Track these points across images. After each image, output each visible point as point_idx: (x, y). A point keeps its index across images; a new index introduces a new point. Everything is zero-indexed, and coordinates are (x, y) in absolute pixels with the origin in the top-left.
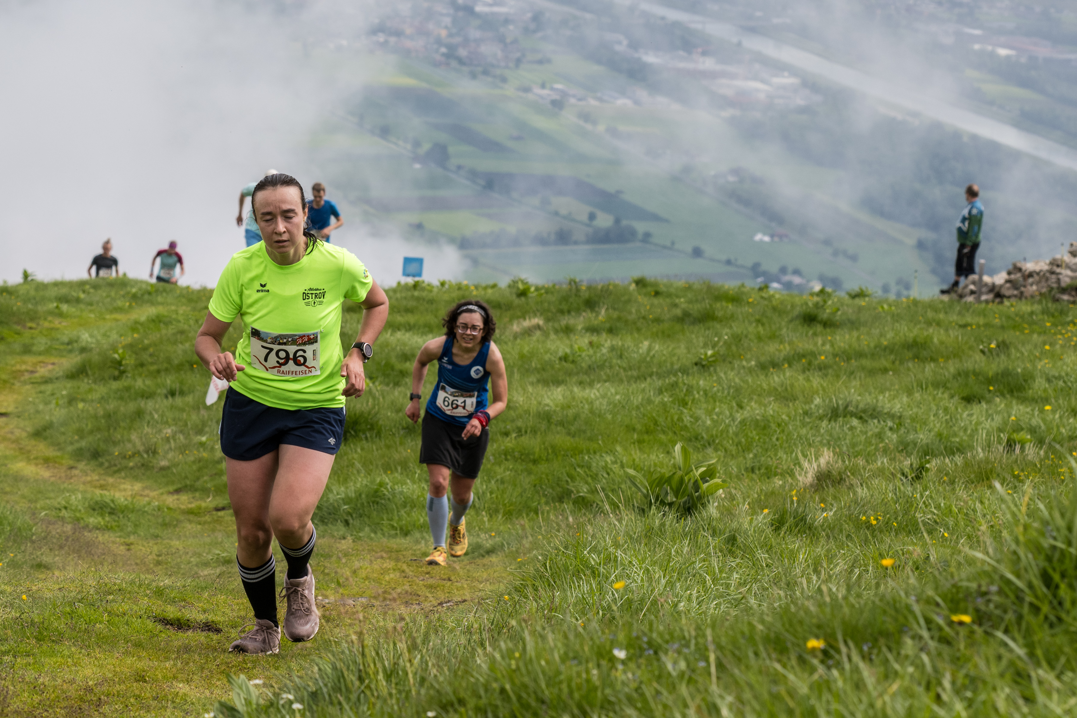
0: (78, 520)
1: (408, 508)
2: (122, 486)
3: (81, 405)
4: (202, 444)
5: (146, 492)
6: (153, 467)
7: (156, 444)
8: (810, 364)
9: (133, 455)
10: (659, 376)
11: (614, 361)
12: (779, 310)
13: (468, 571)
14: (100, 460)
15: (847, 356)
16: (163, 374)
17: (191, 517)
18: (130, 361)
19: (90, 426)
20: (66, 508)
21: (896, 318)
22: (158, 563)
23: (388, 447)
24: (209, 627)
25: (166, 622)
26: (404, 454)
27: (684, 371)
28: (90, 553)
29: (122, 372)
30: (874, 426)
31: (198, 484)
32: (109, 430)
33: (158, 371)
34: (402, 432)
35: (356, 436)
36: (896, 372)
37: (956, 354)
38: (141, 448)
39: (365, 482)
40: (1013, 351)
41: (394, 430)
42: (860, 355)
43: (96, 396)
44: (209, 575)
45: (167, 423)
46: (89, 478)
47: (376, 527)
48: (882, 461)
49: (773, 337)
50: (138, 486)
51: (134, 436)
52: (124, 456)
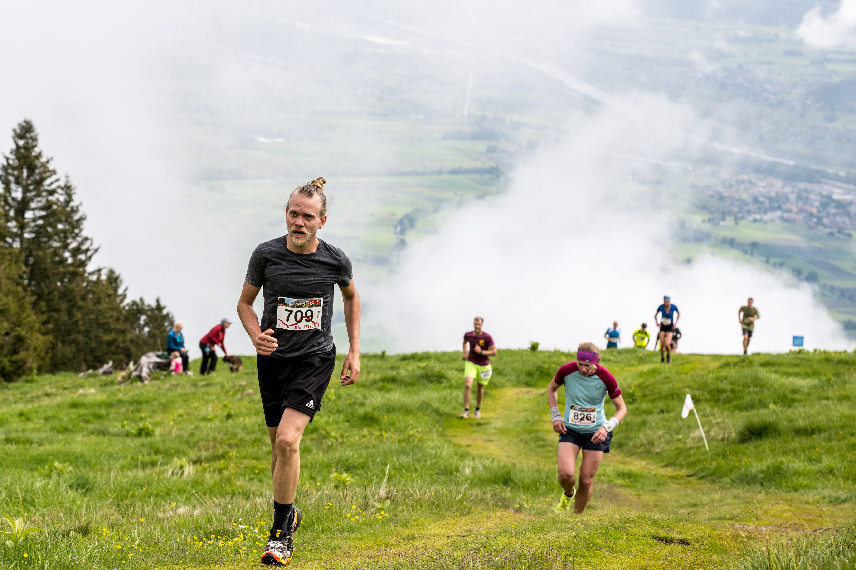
0: (611, 481)
1: (797, 476)
2: (635, 463)
4: (679, 440)
5: (649, 466)
6: (652, 453)
7: (653, 440)
9: (641, 446)
13: (832, 512)
14: (623, 448)
16: (657, 401)
17: (674, 480)
18: (638, 394)
20: (604, 475)
22: (656, 506)
23: (785, 442)
24: (683, 542)
25: (659, 539)
26: (794, 446)
28: (617, 500)
29: (634, 400)
31: (678, 462)
32: (627, 431)
33: (654, 400)
34: (793, 434)
35: (766, 435)
38: (645, 442)
39: (772, 461)
41: (788, 432)
44: (684, 513)
45: (659, 428)
46: (616, 459)
47: (778, 486)
50: (643, 463)
51: (641, 435)
52: (635, 447)
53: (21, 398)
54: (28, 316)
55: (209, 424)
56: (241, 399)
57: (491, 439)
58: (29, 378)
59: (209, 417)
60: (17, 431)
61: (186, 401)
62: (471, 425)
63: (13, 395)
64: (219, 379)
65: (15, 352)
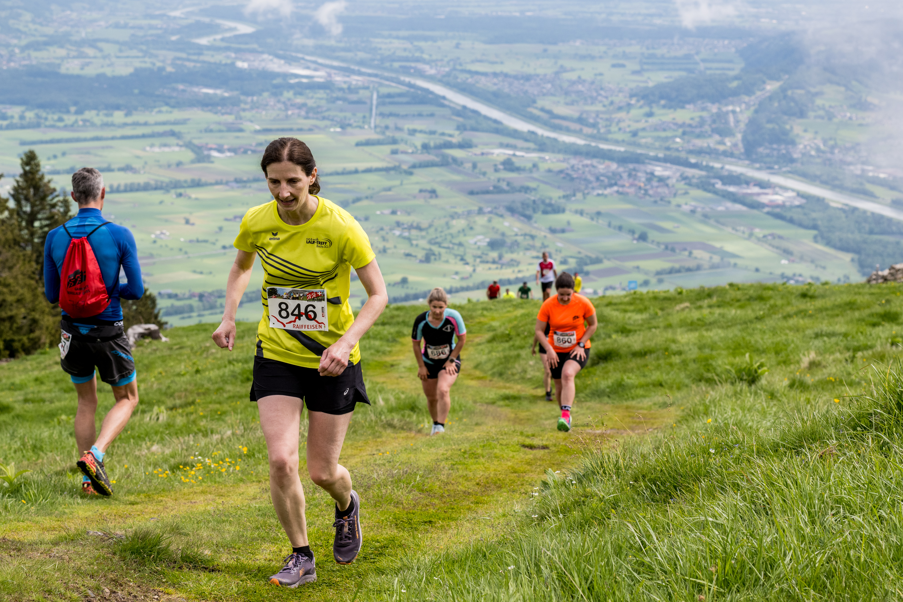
1: (634, 389)
2: (513, 387)
3: (494, 354)
5: (524, 389)
6: (525, 378)
8: (805, 315)
9: (517, 374)
10: (741, 324)
11: (721, 319)
12: (791, 293)
14: (503, 376)
15: (820, 310)
18: (513, 333)
19: (497, 363)
21: (841, 292)
23: (625, 363)
24: (544, 447)
25: (526, 446)
26: (632, 365)
27: (751, 322)
29: (511, 339)
30: (833, 340)
32: (506, 363)
33: (526, 337)
34: (630, 356)
35: (611, 359)
36: (843, 316)
37: (868, 306)
38: (520, 371)
39: (615, 378)
40: (893, 304)
41: (627, 355)
42: (827, 309)
43: (500, 349)
46: (498, 385)
47: (621, 397)
48: (838, 355)
49: (789, 304)
50: (519, 387)
51: (517, 366)
52: (513, 375)
53: (37, 367)
54: (40, 302)
55: (183, 379)
56: (207, 358)
57: (403, 375)
58: (43, 351)
59: (183, 373)
60: (33, 393)
61: (164, 361)
62: (386, 366)
63: (31, 365)
64: (189, 343)
65: (32, 331)
